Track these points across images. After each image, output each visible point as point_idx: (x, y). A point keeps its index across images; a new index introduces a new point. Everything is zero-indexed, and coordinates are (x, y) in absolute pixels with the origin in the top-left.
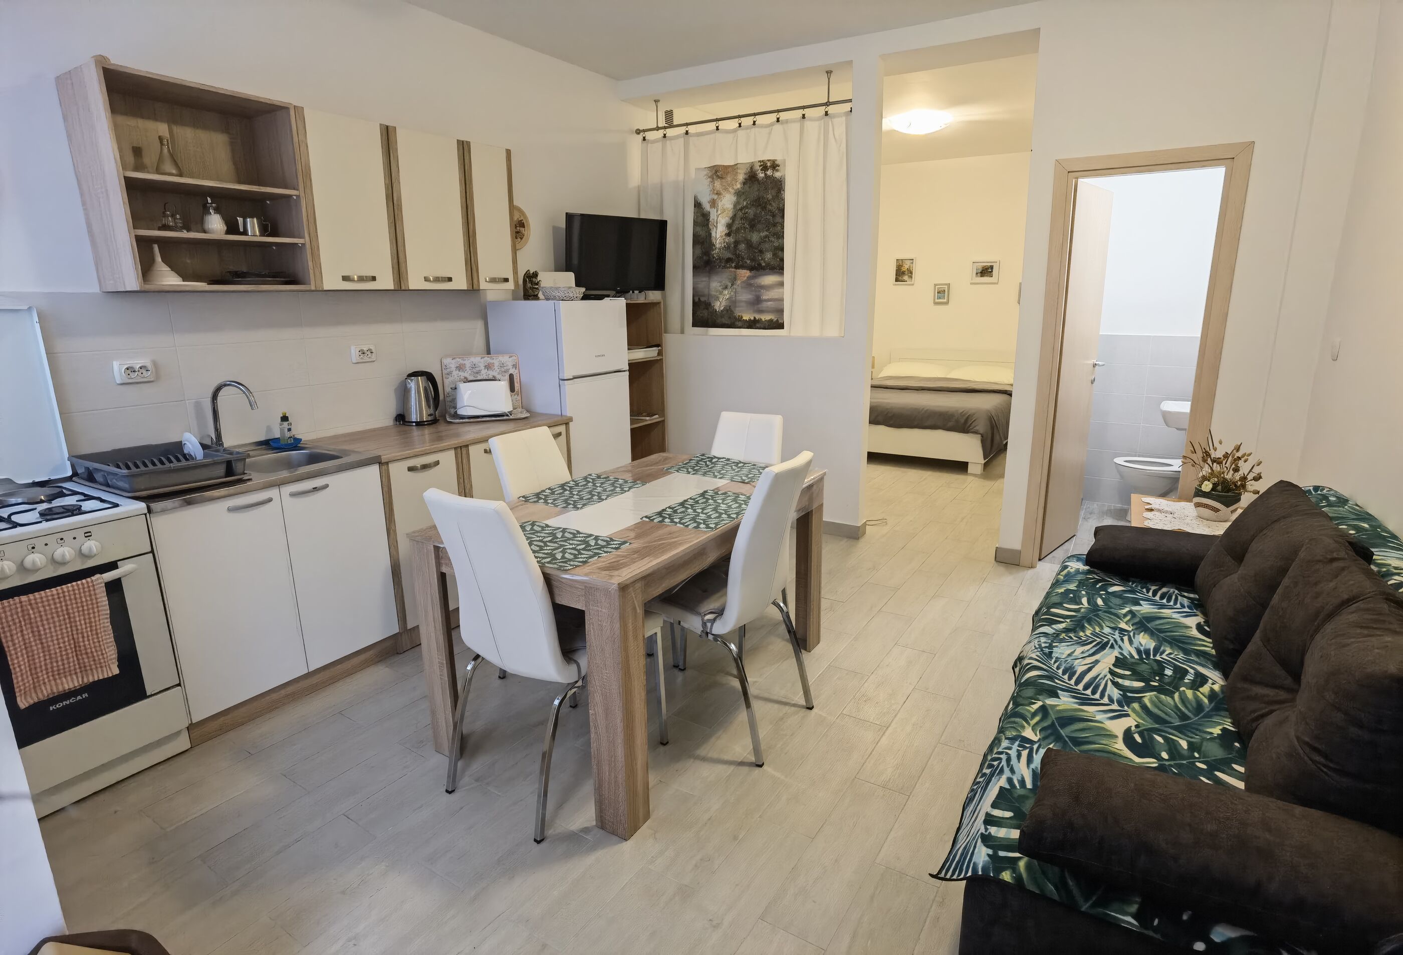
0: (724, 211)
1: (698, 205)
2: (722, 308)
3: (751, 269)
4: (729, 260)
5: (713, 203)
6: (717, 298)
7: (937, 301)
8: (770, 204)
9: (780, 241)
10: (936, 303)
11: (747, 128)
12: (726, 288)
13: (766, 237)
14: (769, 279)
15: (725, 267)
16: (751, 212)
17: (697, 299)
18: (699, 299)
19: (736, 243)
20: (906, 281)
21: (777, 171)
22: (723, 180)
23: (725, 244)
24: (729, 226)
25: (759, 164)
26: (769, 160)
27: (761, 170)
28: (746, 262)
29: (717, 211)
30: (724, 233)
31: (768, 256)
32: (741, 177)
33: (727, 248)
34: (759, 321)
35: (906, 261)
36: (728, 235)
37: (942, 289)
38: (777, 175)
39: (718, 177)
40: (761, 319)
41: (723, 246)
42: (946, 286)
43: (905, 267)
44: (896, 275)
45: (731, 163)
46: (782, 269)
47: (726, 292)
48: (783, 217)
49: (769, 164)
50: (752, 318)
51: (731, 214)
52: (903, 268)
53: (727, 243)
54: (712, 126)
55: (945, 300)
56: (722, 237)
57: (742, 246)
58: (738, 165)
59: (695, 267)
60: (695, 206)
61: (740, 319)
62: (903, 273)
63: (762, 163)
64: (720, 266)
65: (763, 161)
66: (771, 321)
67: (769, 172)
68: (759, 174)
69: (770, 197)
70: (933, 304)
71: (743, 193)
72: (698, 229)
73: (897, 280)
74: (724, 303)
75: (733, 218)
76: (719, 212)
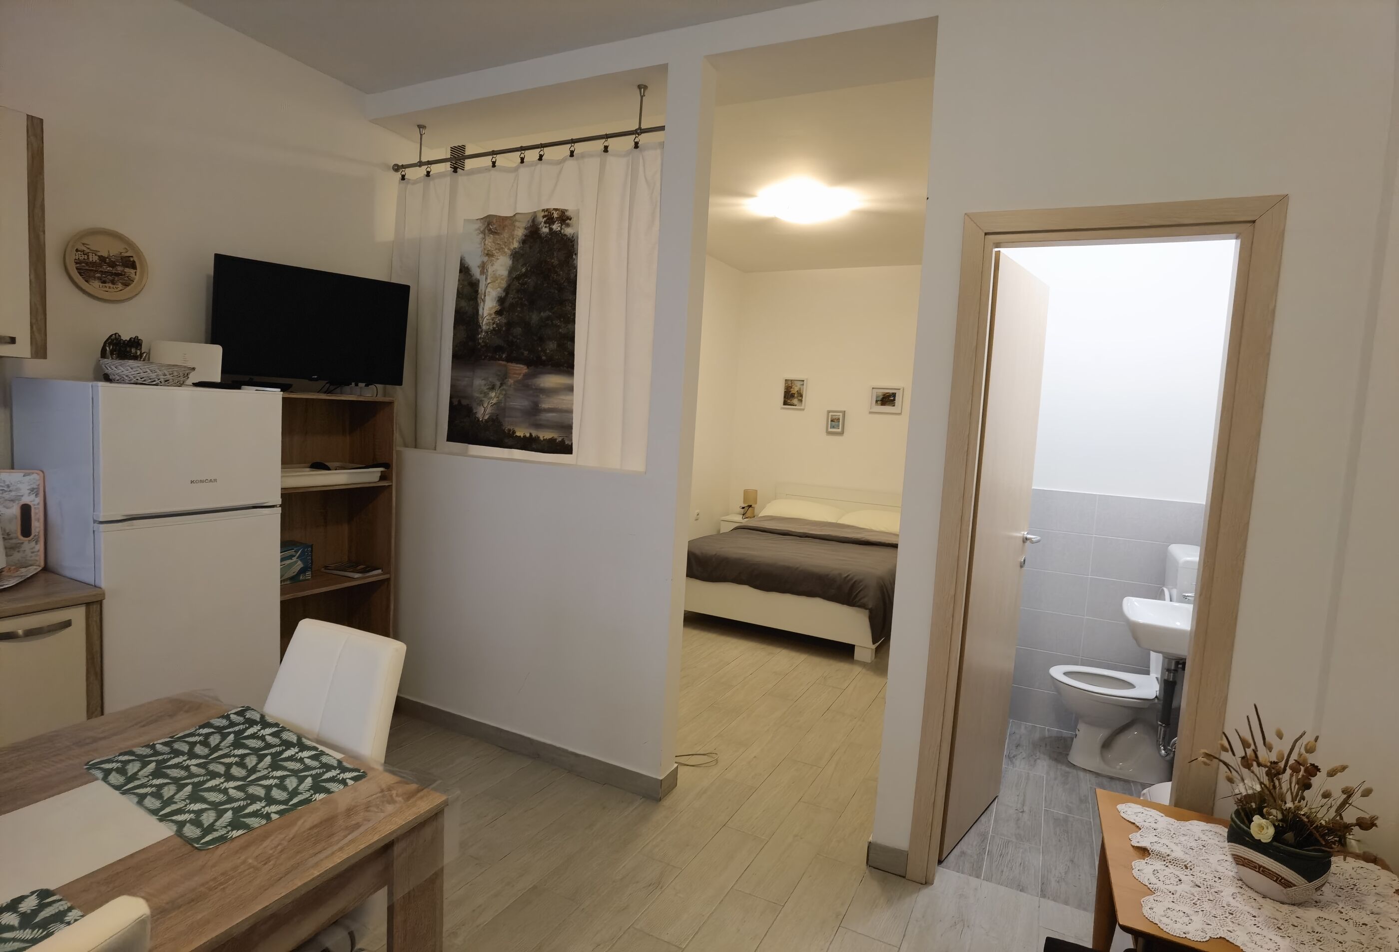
0: (495, 279)
1: (464, 270)
2: (486, 417)
3: (528, 363)
4: (498, 349)
5: (483, 267)
6: (481, 403)
7: (830, 430)
8: (556, 272)
9: (570, 326)
10: (829, 433)
11: (532, 164)
12: (493, 388)
13: (548, 318)
14: (551, 380)
15: (493, 358)
16: (531, 282)
17: (456, 402)
18: (459, 402)
19: (509, 325)
20: (796, 405)
21: (568, 225)
22: (497, 236)
23: (495, 326)
24: (501, 301)
25: (543, 214)
26: (556, 210)
27: (545, 223)
28: (523, 354)
29: (486, 279)
30: (493, 311)
31: (551, 346)
32: (520, 233)
33: (495, 332)
34: (537, 439)
35: (796, 382)
36: (499, 313)
37: (837, 417)
38: (568, 231)
39: (491, 232)
40: (539, 437)
41: (491, 328)
42: (841, 414)
43: (794, 390)
44: (785, 397)
45: (509, 213)
46: (572, 366)
47: (493, 394)
48: (574, 293)
49: (555, 215)
50: (528, 435)
51: (504, 284)
52: (792, 390)
53: (497, 324)
54: (487, 161)
55: (840, 430)
56: (490, 315)
57: (518, 331)
58: (517, 216)
59: (455, 356)
60: (461, 271)
61: (511, 434)
62: (793, 396)
63: (546, 213)
64: (486, 357)
65: (547, 210)
66: (552, 440)
67: (556, 227)
68: (542, 228)
69: (555, 262)
70: (826, 433)
71: (522, 255)
72: (463, 303)
73: (785, 403)
74: (489, 411)
75: (507, 290)
76: (489, 281)
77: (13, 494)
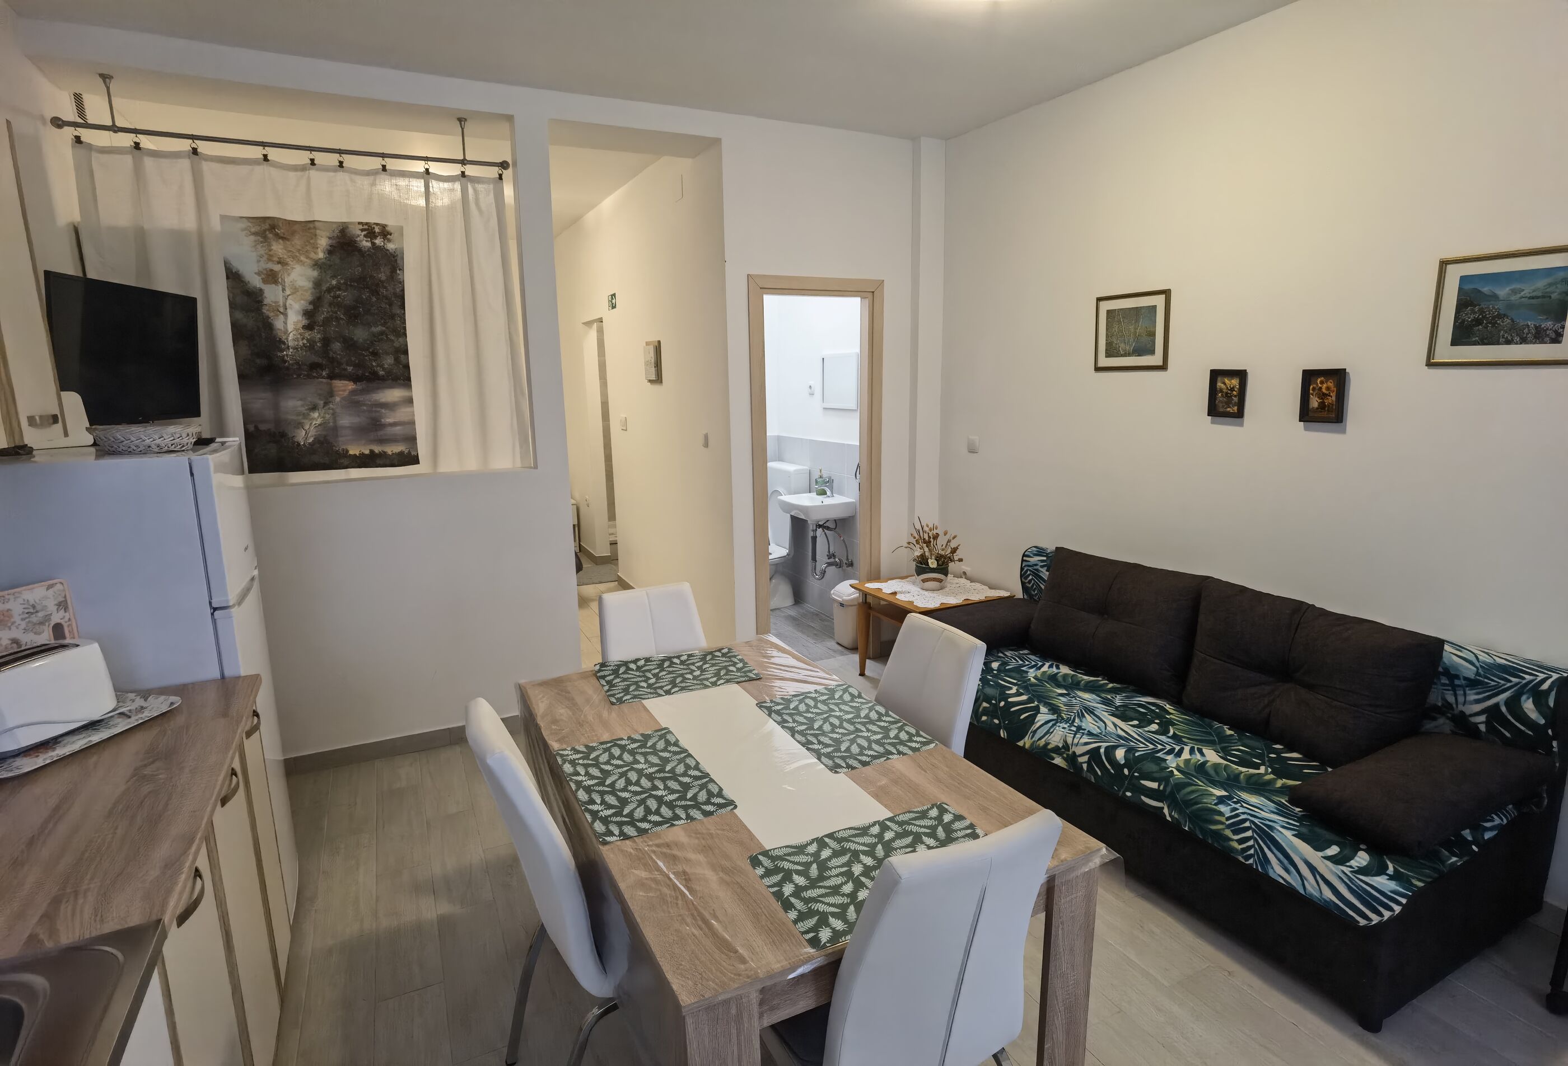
0: (295, 290)
1: (233, 276)
2: (311, 440)
3: (355, 379)
4: (314, 366)
5: (272, 277)
6: (300, 425)
8: (385, 288)
9: (401, 340)
11: (326, 169)
12: (314, 408)
13: (382, 333)
15: (309, 376)
16: (347, 296)
17: (251, 428)
18: (256, 427)
19: (326, 341)
21: (389, 241)
22: (287, 242)
23: (305, 341)
24: (307, 314)
25: (361, 227)
26: (377, 224)
27: (365, 236)
28: (346, 370)
29: (284, 290)
30: (300, 325)
31: (389, 361)
32: (323, 242)
33: (310, 346)
34: (383, 455)
36: (309, 327)
38: (391, 246)
39: (278, 237)
40: (385, 452)
41: (301, 343)
45: (297, 215)
46: (409, 379)
47: (316, 415)
48: (403, 306)
49: (377, 230)
50: (367, 452)
51: (309, 296)
53: (308, 340)
54: (257, 152)
56: (296, 329)
57: (337, 346)
58: (316, 223)
59: (242, 377)
60: (228, 278)
61: (345, 454)
63: (366, 227)
64: (299, 376)
65: (367, 224)
66: (401, 453)
67: (378, 241)
68: (361, 241)
69: (383, 277)
71: (330, 266)
72: (239, 315)
74: (313, 432)
75: (316, 302)
76: (288, 292)
77: (40, 614)
